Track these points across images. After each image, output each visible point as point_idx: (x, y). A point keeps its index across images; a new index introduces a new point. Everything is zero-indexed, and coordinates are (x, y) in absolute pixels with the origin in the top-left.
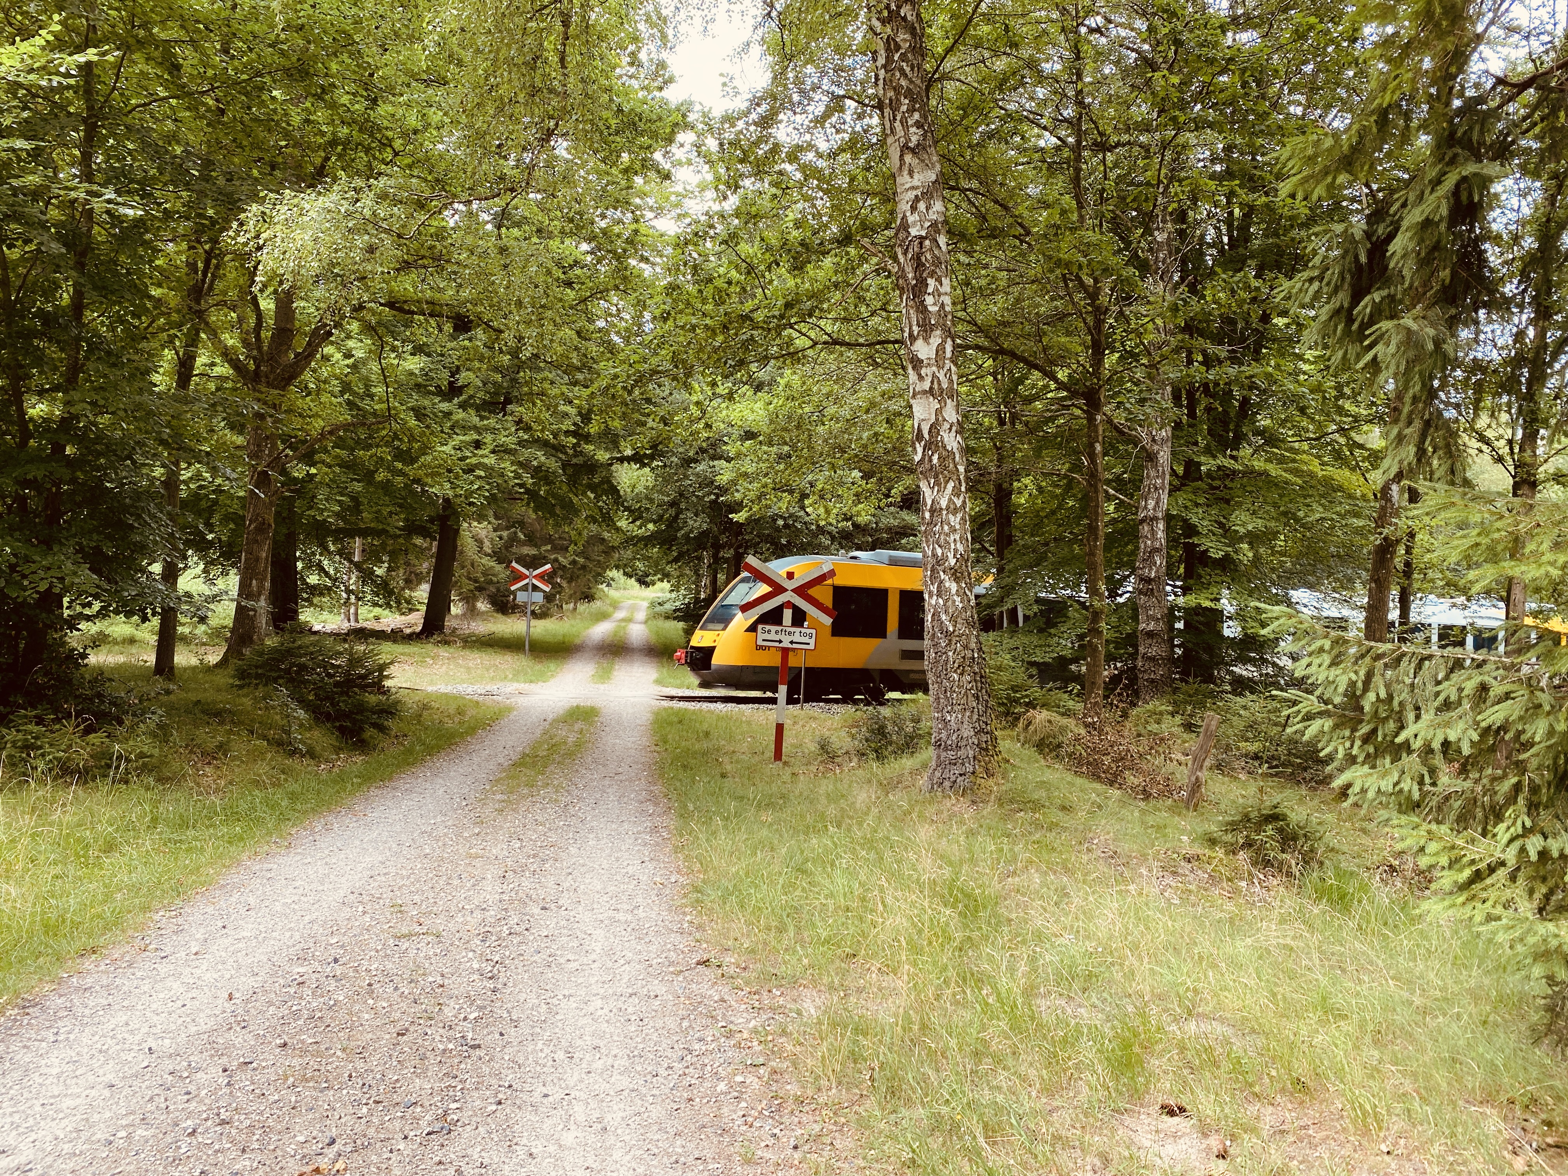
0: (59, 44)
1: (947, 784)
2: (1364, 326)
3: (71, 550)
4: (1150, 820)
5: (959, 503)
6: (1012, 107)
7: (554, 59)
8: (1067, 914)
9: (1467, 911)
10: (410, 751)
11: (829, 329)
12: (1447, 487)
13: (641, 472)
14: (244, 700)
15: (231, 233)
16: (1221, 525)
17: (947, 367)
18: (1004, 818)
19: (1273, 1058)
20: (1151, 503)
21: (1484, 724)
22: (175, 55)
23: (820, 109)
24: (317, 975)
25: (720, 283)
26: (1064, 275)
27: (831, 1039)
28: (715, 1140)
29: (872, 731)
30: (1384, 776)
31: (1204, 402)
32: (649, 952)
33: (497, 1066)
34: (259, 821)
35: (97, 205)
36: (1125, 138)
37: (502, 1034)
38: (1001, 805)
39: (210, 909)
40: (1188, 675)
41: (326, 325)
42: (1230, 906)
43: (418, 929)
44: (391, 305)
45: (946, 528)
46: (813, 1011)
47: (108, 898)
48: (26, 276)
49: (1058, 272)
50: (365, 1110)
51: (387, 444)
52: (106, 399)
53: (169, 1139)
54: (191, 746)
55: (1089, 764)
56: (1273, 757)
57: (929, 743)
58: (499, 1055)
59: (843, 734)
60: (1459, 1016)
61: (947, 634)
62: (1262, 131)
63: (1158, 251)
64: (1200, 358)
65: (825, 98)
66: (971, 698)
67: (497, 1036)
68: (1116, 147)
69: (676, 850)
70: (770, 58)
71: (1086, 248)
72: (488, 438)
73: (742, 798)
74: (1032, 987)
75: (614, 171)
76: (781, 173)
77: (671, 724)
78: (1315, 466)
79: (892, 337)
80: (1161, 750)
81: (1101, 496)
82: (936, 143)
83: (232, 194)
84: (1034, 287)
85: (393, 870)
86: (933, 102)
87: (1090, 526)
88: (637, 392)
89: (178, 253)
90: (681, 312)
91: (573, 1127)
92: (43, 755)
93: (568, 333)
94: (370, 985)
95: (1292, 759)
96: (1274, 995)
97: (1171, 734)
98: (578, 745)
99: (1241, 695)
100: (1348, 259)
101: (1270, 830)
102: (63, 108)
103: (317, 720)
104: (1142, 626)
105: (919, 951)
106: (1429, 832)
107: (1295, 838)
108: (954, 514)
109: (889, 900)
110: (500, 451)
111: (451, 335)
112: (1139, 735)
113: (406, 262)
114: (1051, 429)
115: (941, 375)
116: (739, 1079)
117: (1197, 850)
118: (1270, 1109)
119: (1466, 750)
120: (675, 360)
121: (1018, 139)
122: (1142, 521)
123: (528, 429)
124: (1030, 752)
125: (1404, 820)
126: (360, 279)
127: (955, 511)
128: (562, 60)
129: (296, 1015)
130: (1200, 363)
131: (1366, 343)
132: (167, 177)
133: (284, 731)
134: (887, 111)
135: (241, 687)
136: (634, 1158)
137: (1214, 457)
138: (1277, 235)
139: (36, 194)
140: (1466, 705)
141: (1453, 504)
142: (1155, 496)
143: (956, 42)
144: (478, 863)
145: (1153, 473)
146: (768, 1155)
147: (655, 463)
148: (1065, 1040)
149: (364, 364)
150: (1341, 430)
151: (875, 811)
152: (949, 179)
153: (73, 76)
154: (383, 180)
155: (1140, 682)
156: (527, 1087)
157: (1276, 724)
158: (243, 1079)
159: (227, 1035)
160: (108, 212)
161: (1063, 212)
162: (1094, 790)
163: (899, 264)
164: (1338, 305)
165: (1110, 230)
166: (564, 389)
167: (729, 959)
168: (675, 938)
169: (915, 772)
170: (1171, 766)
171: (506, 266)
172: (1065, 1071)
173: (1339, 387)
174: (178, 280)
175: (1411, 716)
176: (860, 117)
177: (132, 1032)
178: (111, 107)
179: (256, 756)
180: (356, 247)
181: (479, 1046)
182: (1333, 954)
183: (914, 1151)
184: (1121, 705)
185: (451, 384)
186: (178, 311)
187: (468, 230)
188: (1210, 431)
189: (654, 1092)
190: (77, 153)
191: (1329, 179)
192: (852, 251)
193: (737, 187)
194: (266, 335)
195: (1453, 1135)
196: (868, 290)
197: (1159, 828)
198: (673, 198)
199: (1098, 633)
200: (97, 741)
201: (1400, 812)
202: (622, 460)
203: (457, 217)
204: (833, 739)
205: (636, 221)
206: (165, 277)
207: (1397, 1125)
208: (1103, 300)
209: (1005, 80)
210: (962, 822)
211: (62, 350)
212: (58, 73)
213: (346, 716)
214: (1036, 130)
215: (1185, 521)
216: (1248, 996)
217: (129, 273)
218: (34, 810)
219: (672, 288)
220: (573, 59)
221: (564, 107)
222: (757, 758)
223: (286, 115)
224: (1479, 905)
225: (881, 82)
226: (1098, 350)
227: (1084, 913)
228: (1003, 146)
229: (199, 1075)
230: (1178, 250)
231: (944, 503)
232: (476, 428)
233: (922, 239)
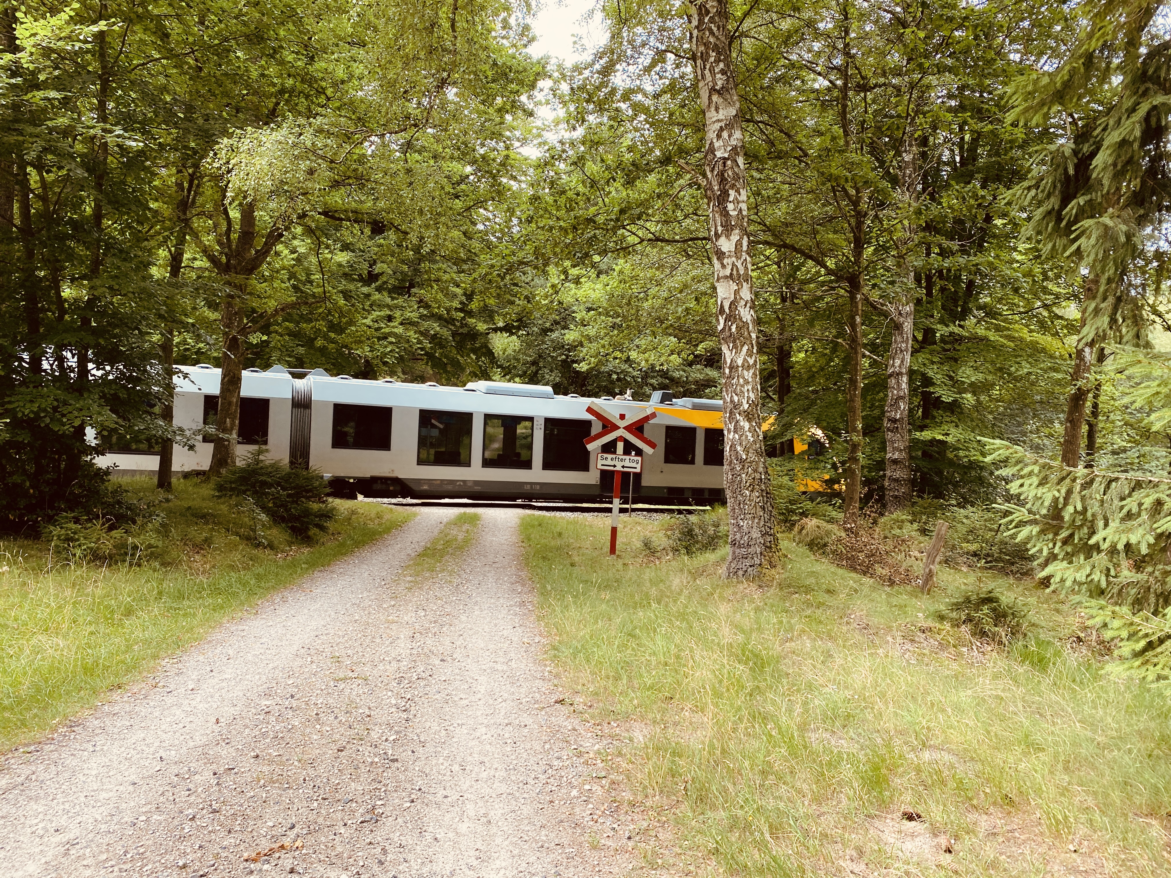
0: (79, 19)
1: (740, 573)
2: (1070, 224)
3: (97, 396)
4: (894, 601)
5: (751, 361)
6: (794, 57)
7: (447, 25)
8: (831, 670)
9: (1142, 672)
10: (342, 545)
11: (653, 230)
12: (1134, 349)
13: (510, 339)
14: (222, 506)
15: (209, 160)
16: (951, 378)
17: (743, 258)
18: (783, 599)
19: (988, 780)
20: (898, 362)
21: (1159, 531)
22: (165, 26)
23: (648, 62)
24: (278, 707)
25: (570, 194)
26: (833, 187)
27: (655, 759)
28: (570, 831)
29: (683, 533)
30: (1080, 568)
31: (939, 284)
32: (520, 693)
33: (410, 775)
34: (235, 595)
35: (110, 139)
36: (882, 80)
37: (413, 752)
38: (781, 589)
39: (201, 658)
40: (924, 493)
41: (279, 228)
42: (955, 666)
43: (351, 674)
44: (325, 213)
45: (741, 380)
46: (641, 739)
47: (129, 648)
48: (60, 193)
49: (829, 184)
50: (315, 804)
51: (323, 319)
52: (120, 285)
53: (176, 822)
54: (185, 540)
55: (848, 559)
56: (988, 555)
57: (726, 542)
58: (412, 767)
59: (661, 534)
60: (1130, 751)
61: (742, 461)
62: (989, 74)
63: (905, 168)
64: (937, 250)
65: (651, 52)
66: (759, 509)
67: (410, 753)
68: (874, 88)
69: (539, 619)
70: (609, 22)
71: (850, 166)
72: (398, 314)
73: (587, 581)
74: (805, 724)
75: (491, 110)
76: (617, 110)
77: (533, 526)
78: (1025, 333)
79: (701, 235)
80: (902, 549)
81: (860, 356)
82: (736, 85)
83: (208, 130)
84: (809, 196)
85: (332, 632)
86: (734, 55)
87: (851, 380)
88: (508, 277)
89: (170, 176)
90: (541, 216)
91: (466, 820)
92: (80, 546)
93: (456, 234)
94: (317, 714)
95: (1003, 556)
96: (988, 732)
97: (910, 537)
98: (467, 541)
99: (964, 507)
100: (1059, 171)
101: (985, 609)
102: (84, 67)
103: (275, 521)
104: (889, 455)
105: (720, 696)
106: (1113, 612)
107: (1005, 616)
108: (748, 370)
109: (697, 658)
110: (406, 323)
111: (369, 236)
112: (886, 537)
113: (336, 181)
114: (822, 305)
115: (739, 264)
116: (587, 787)
117: (930, 623)
118: (985, 817)
119: (1144, 550)
120: (537, 252)
121: (798, 82)
122: (891, 376)
123: (427, 306)
124: (804, 550)
125: (1094, 602)
126: (304, 194)
127: (749, 368)
128: (453, 26)
129: (264, 735)
130: (937, 254)
131: (1072, 237)
132: (159, 120)
133: (252, 530)
134: (699, 62)
135: (219, 497)
136: (511, 843)
137: (947, 326)
138: (998, 154)
139: (67, 132)
140: (1145, 516)
141: (1140, 362)
142: (901, 356)
143: (752, 7)
144: (394, 627)
145: (899, 339)
146: (609, 843)
147: (521, 332)
148: (830, 764)
149: (306, 258)
150: (1045, 306)
151: (686, 592)
152: (746, 113)
153: (90, 42)
154: (319, 119)
155: (887, 497)
156: (432, 790)
157: (991, 530)
158: (228, 780)
159: (215, 749)
160: (118, 146)
161: (834, 139)
162: (852, 578)
163: (707, 179)
164: (1050, 207)
165: (868, 153)
166: (454, 276)
167: (579, 699)
168: (539, 683)
169: (717, 564)
170: (910, 561)
171: (411, 183)
172: (829, 786)
173: (1044, 274)
174: (170, 196)
175: (1101, 524)
176: (678, 66)
177: (148, 745)
178: (118, 66)
179: (232, 547)
180: (300, 169)
181: (397, 760)
182: (1033, 703)
183: (717, 842)
184: (873, 515)
185: (369, 272)
186: (170, 220)
187: (382, 157)
188: (943, 307)
189: (525, 795)
190: (96, 101)
191: (1045, 109)
192: (671, 169)
193: (584, 121)
194: (234, 236)
195: (1125, 839)
196: (683, 199)
197: (901, 607)
198: (534, 131)
199: (856, 460)
200: (118, 536)
201: (1091, 596)
202: (496, 330)
203: (373, 147)
204: (654, 539)
205: (507, 148)
206: (160, 194)
207: (1083, 830)
208: (864, 206)
209: (789, 37)
210: (752, 601)
211: (87, 249)
212: (79, 41)
213: (297, 518)
214: (812, 76)
215: (924, 375)
216: (969, 733)
217: (134, 191)
218: (74, 585)
219: (535, 199)
220: (460, 25)
221: (455, 61)
222: (597, 552)
223: (247, 71)
224: (1151, 668)
225: (694, 40)
226: (859, 245)
227: (844, 669)
228: (787, 88)
229: (196, 777)
230: (921, 167)
231: (740, 362)
232: (388, 306)
233: (725, 159)
